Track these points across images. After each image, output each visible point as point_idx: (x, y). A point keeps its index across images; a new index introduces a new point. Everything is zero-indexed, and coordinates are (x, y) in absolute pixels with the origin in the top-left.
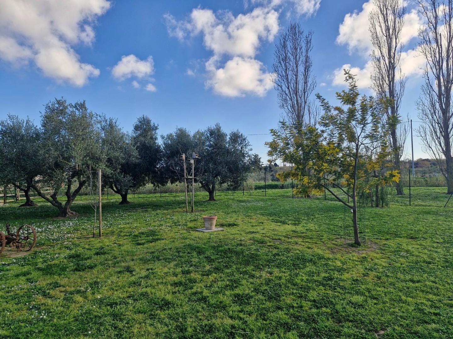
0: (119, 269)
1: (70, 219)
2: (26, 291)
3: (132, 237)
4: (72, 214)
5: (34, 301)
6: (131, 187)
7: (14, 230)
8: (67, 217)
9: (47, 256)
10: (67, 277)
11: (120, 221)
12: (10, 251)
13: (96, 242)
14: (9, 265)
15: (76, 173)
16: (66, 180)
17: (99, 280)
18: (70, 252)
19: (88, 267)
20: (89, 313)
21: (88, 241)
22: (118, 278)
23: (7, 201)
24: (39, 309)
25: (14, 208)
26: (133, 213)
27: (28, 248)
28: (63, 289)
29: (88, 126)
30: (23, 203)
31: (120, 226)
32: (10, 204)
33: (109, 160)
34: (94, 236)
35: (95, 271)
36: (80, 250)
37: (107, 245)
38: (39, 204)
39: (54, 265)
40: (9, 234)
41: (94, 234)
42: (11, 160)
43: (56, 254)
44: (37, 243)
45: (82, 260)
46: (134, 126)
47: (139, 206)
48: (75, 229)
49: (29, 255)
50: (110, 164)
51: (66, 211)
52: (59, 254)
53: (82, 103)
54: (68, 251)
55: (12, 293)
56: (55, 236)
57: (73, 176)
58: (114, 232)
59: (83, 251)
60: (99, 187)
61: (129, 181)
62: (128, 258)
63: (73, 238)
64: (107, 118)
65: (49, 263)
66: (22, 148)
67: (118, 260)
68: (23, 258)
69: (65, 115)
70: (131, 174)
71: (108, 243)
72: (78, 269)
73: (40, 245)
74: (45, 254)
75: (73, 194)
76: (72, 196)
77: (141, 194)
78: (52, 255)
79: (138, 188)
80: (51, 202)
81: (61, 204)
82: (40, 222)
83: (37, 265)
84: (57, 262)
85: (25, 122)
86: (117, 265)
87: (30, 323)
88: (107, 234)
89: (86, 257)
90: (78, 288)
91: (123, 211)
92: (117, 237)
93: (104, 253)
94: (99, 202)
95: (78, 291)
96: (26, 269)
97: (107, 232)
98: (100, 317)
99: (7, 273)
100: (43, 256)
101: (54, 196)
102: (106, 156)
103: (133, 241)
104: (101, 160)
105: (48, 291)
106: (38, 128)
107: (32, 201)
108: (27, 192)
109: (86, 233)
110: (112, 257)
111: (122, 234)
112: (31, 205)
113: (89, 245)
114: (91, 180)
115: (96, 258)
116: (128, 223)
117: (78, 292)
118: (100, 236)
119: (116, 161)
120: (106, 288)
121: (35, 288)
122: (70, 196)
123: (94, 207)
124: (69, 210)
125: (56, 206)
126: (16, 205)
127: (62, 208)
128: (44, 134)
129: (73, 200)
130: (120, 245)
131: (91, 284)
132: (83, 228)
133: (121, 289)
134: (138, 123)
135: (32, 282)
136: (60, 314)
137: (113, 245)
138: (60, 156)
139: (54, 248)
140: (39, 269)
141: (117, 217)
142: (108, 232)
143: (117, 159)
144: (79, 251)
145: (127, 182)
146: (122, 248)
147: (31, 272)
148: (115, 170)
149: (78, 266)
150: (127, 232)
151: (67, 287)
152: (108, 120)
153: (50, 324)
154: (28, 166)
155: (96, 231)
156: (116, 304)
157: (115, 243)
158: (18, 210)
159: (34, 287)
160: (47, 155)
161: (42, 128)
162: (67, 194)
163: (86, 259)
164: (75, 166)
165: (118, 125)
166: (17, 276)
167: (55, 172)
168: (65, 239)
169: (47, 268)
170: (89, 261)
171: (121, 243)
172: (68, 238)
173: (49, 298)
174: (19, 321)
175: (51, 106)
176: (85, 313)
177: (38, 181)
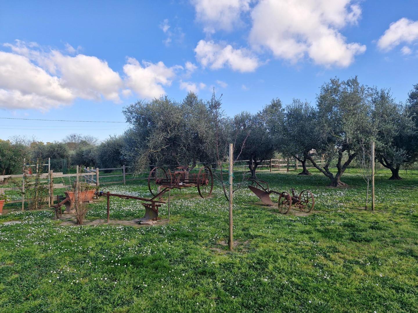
0: (399, 250)
1: (341, 189)
2: (310, 248)
3: (410, 217)
4: (342, 185)
5: (317, 259)
6: (404, 161)
7: (297, 193)
8: (338, 187)
9: (324, 220)
10: (344, 244)
11: (393, 197)
12: (294, 209)
13: (369, 215)
14: (295, 221)
15: (346, 147)
16: (338, 153)
17: (378, 257)
18: (344, 221)
19: (364, 239)
20: (371, 289)
21: (361, 212)
22: (401, 260)
23: (290, 169)
24: (322, 268)
25: (295, 175)
26: (407, 191)
27: (308, 210)
28: (342, 256)
29: (359, 100)
30: (300, 172)
31: (393, 202)
32: (292, 172)
33: (380, 133)
34: (366, 208)
35: (372, 245)
36: (354, 221)
37: (381, 220)
38: (313, 174)
39: (331, 229)
40: (294, 196)
41: (366, 207)
42: (294, 136)
43: (332, 220)
44: (315, 207)
45: (357, 230)
46: (409, 94)
47: (414, 183)
48: (346, 199)
49: (309, 216)
50: (381, 137)
51: (337, 182)
52: (334, 220)
53: (354, 79)
54: (342, 220)
55: (299, 247)
56: (330, 203)
57: (343, 150)
58: (387, 208)
59: (356, 221)
60: (373, 160)
61: (403, 155)
62: (409, 240)
63: (345, 208)
64: (379, 90)
65: (326, 227)
66: (302, 126)
67: (398, 239)
68: (305, 218)
69: (338, 93)
70: (404, 148)
71: (382, 219)
72: (354, 239)
73: (316, 208)
74: (322, 218)
75: (343, 166)
76: (342, 168)
77: (414, 170)
78: (328, 220)
79: (413, 163)
80: (324, 172)
81: (332, 175)
82: (316, 189)
83: (316, 227)
84: (333, 227)
85: (304, 105)
86: (396, 244)
87: (316, 279)
88: (380, 209)
89: (360, 228)
90: (357, 259)
91: (395, 187)
92: (392, 214)
93: (379, 229)
94: (372, 176)
95: (356, 261)
96: (308, 228)
97: (379, 207)
98: (385, 300)
99: (294, 228)
100: (320, 220)
101: (326, 167)
102: (377, 130)
103: (413, 222)
104: (372, 133)
105: (328, 254)
106: (314, 107)
107: (307, 171)
108: (303, 163)
109: (358, 204)
110: (389, 234)
111: (398, 211)
112: (307, 174)
113: (362, 217)
114: (364, 152)
115: (371, 232)
116: (403, 201)
117: (357, 263)
118: (372, 209)
119: (387, 134)
120: (388, 268)
121: (317, 248)
122: (341, 168)
123: (367, 180)
124: (339, 181)
125: (328, 176)
126: (295, 173)
127: (333, 178)
128: (319, 112)
129: (343, 172)
130: (397, 223)
131: (369, 259)
132: (354, 199)
133: (406, 274)
134: (414, 90)
135: (314, 241)
136: (341, 280)
137: (389, 222)
138: (332, 131)
139: (329, 213)
140: (318, 231)
141: (389, 192)
142: (381, 207)
143: (389, 131)
144: (352, 221)
145: (400, 156)
146: (401, 227)
147: (312, 231)
148: (387, 144)
149: (354, 236)
150: (403, 210)
151: (346, 255)
152: (380, 92)
153: (333, 287)
154: (306, 141)
155: (369, 204)
156: (403, 290)
157: (391, 220)
158: (297, 177)
159: (316, 246)
160: (321, 131)
161: (317, 108)
162: (338, 166)
163: (362, 231)
164: (346, 140)
165: (390, 96)
166: (302, 232)
167: (328, 146)
168: (339, 207)
169: (325, 231)
170: (364, 233)
171: (398, 221)
172: (341, 207)
173: (330, 260)
174: (307, 274)
175: (325, 87)
176: (367, 288)
177: (313, 154)
